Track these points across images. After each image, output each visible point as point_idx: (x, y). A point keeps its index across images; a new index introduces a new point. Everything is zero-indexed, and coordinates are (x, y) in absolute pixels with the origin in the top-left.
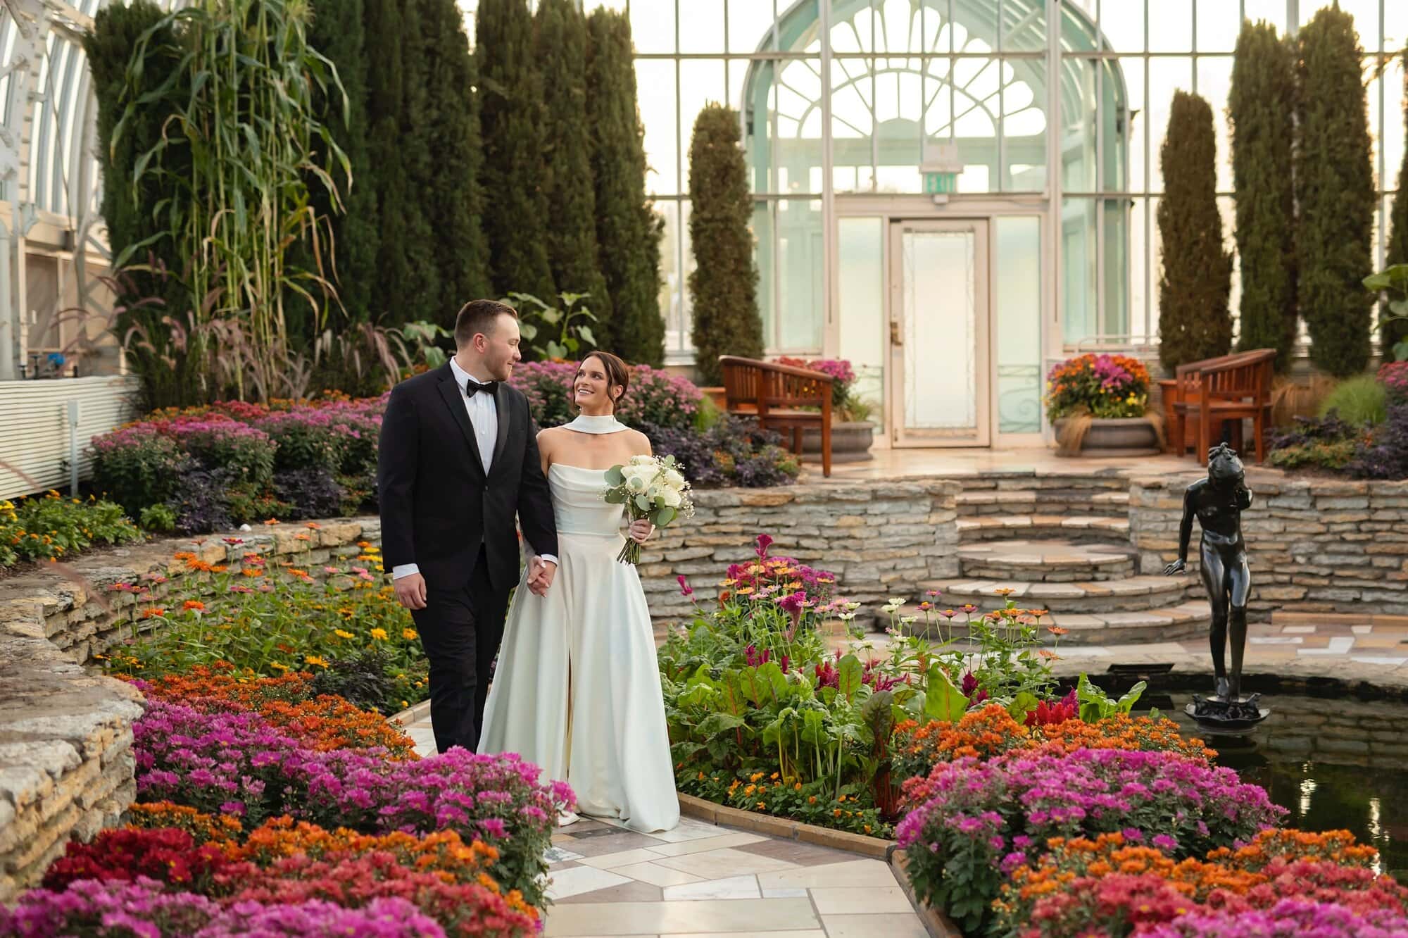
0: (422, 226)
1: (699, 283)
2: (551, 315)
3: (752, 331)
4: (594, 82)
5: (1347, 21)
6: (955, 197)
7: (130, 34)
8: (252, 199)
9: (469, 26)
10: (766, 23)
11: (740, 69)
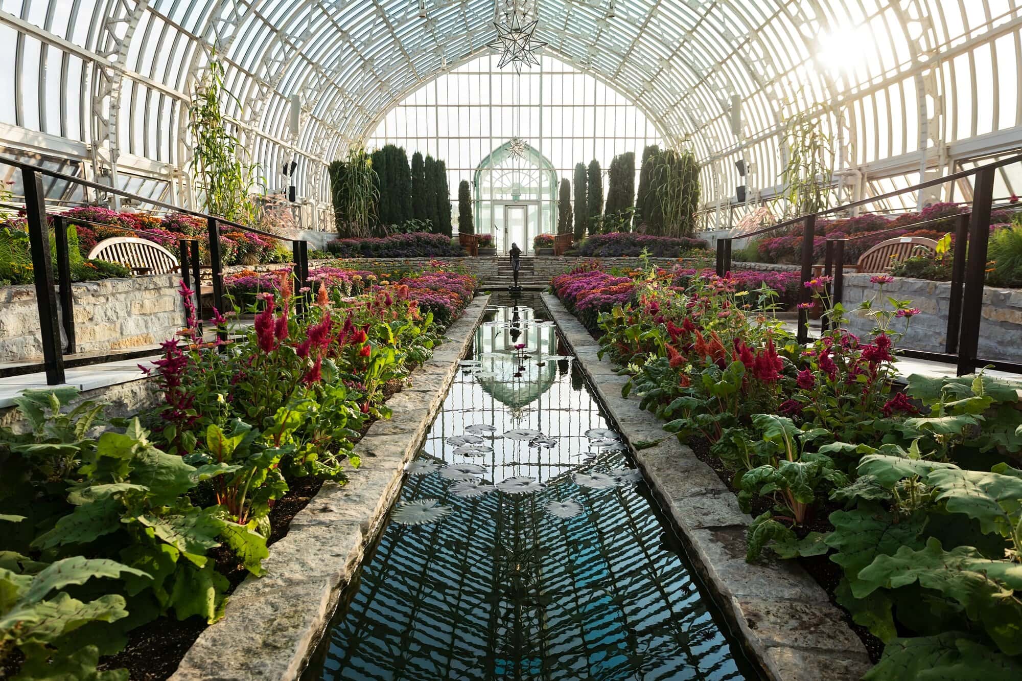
0: (399, 205)
1: (460, 219)
2: (423, 224)
3: (471, 229)
4: (437, 175)
5: (597, 163)
6: (519, 201)
7: (337, 168)
8: (360, 200)
9: (410, 164)
10: (478, 162)
11: (473, 172)
